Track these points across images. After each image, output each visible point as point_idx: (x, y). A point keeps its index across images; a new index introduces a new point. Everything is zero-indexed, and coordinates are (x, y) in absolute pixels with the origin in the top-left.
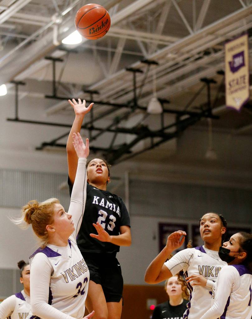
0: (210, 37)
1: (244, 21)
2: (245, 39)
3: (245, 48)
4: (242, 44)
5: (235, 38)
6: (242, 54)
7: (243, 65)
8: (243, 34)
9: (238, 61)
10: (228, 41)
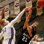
0: (1, 5)
1: (8, 2)
2: (8, 5)
3: (8, 7)
4: (8, 6)
5: (6, 5)
6: (8, 8)
7: (8, 10)
8: (8, 4)
9: (7, 10)
10: (5, 6)
